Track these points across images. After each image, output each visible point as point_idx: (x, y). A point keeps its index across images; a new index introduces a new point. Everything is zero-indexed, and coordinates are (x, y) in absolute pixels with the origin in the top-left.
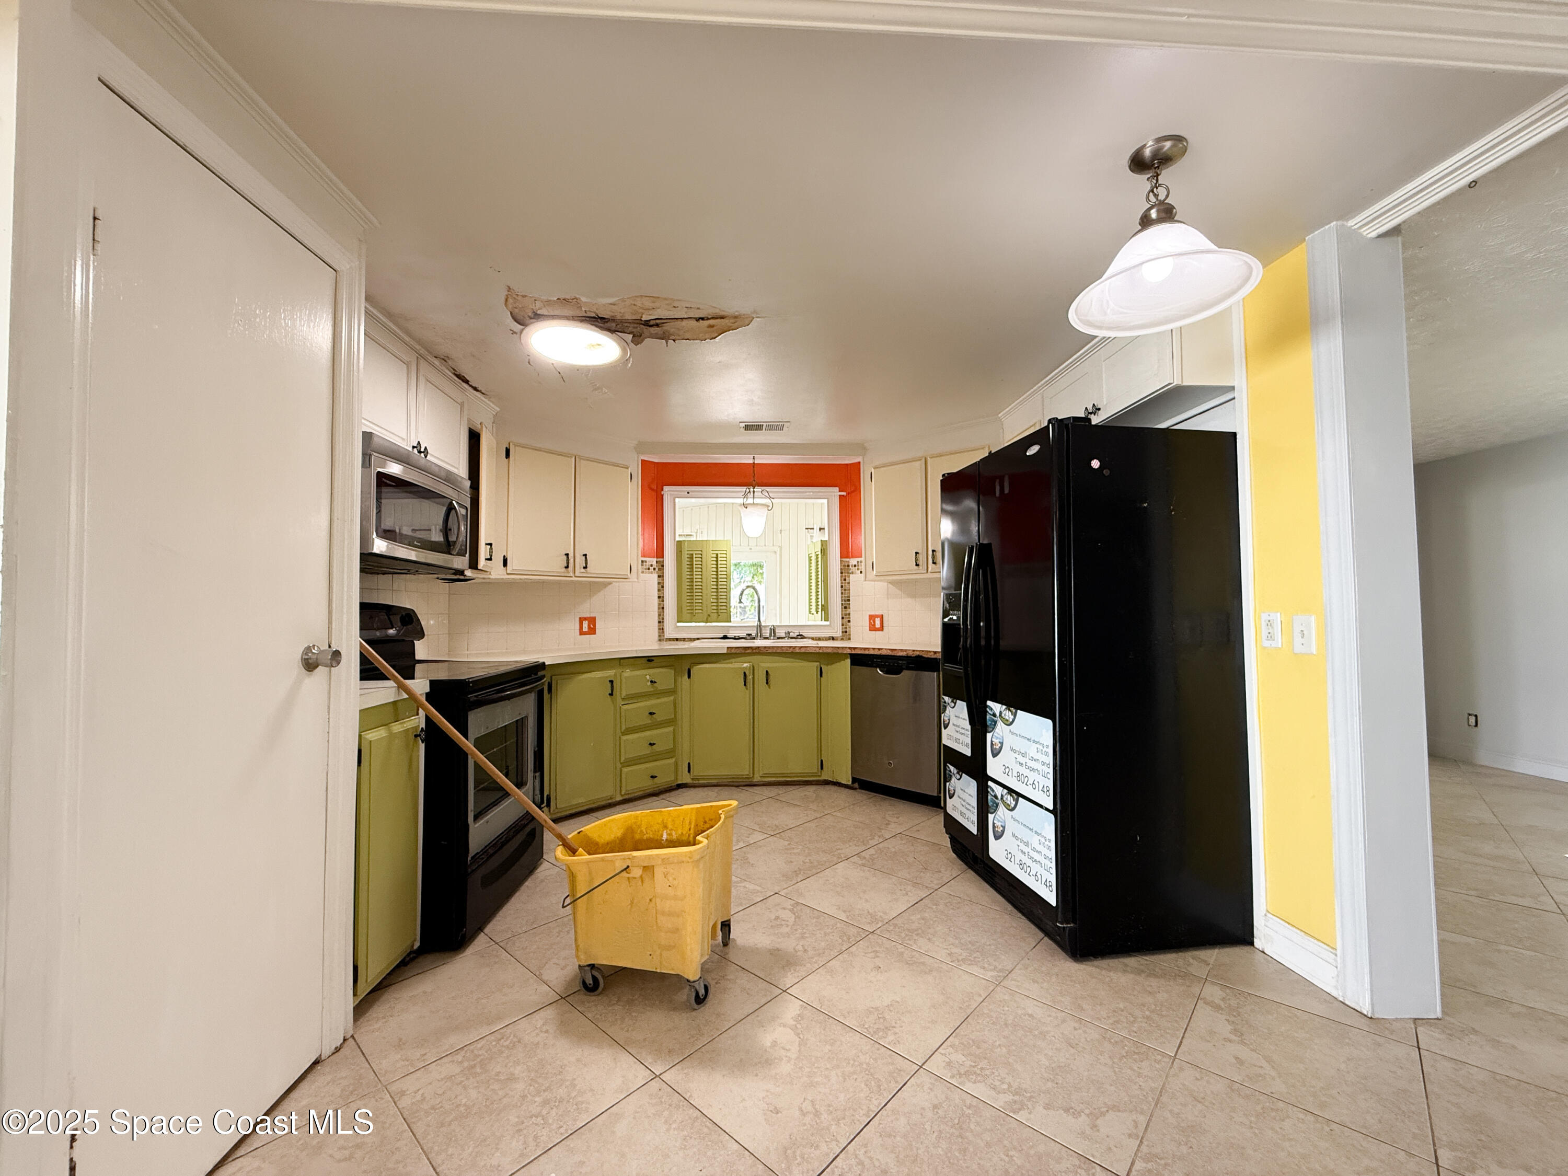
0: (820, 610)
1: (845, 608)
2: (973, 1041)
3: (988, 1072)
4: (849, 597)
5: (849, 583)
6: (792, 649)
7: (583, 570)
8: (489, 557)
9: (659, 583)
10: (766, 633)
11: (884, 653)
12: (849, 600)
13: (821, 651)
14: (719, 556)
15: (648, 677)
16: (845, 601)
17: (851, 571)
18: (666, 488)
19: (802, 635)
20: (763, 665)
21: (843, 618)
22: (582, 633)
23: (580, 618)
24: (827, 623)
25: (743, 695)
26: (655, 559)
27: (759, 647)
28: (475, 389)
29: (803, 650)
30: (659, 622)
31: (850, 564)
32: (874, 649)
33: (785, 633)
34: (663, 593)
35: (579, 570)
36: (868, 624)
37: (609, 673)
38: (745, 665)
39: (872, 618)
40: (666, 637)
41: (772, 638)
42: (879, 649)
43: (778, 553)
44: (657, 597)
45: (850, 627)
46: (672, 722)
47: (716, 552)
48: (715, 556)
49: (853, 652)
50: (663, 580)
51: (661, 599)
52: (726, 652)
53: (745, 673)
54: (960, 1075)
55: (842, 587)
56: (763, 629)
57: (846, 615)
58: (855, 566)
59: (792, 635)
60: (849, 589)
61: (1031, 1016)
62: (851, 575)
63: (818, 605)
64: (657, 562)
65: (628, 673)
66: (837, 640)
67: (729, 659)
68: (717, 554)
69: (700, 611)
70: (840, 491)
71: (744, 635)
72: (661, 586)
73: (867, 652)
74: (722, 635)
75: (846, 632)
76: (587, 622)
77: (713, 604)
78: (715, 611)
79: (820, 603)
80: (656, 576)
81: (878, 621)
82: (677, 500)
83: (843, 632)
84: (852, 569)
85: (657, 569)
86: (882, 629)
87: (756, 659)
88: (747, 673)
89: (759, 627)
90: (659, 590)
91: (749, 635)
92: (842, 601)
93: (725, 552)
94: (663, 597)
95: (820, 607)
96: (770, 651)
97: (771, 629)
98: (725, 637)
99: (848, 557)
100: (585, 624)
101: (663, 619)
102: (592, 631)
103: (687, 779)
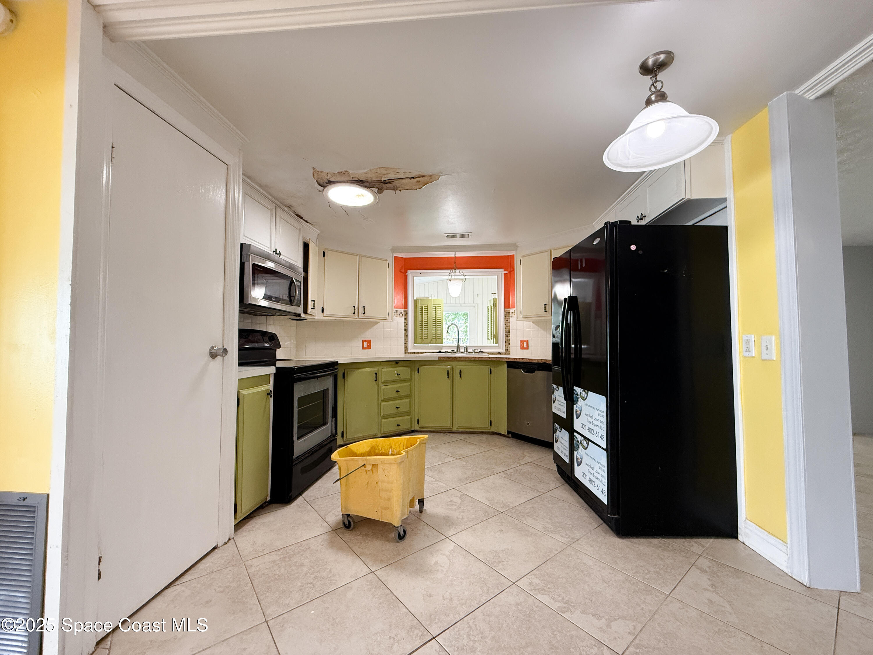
0: (493, 337)
1: (507, 336)
2: (547, 574)
3: (552, 591)
4: (509, 330)
5: (509, 322)
6: (474, 358)
7: (363, 315)
8: (313, 307)
9: (405, 322)
10: (462, 350)
11: (525, 361)
12: (509, 332)
13: (490, 360)
14: (437, 307)
15: (396, 372)
16: (507, 332)
17: (510, 316)
18: (409, 272)
19: (482, 351)
20: (458, 367)
21: (506, 342)
22: (363, 348)
23: (363, 341)
24: (497, 345)
25: (449, 382)
26: (403, 310)
27: (456, 357)
28: (306, 222)
29: (480, 359)
30: (405, 343)
31: (510, 312)
32: (519, 359)
33: (473, 350)
34: (407, 328)
35: (361, 315)
36: (520, 346)
37: (375, 369)
38: (448, 367)
39: (522, 342)
40: (408, 351)
41: (465, 352)
42: (522, 359)
43: (476, 307)
44: (404, 330)
45: (510, 347)
46: (409, 396)
47: (435, 306)
48: (435, 307)
49: (508, 360)
50: (407, 321)
51: (406, 331)
52: (438, 359)
53: (448, 371)
54: (535, 589)
55: (505, 324)
56: (461, 348)
57: (507, 340)
58: (513, 313)
59: (476, 351)
60: (509, 326)
61: (585, 564)
62: (511, 318)
63: (492, 335)
64: (404, 311)
65: (385, 369)
66: (502, 354)
67: (440, 363)
68: (436, 307)
69: (427, 338)
70: (504, 271)
71: (449, 351)
72: (406, 324)
73: (516, 361)
74: (438, 351)
75: (507, 350)
76: (366, 342)
77: (433, 334)
78: (434, 338)
79: (493, 334)
80: (403, 318)
81: (525, 344)
82: (415, 278)
83: (506, 350)
84: (511, 315)
85: (404, 315)
86: (527, 348)
87: (454, 363)
88: (449, 371)
89: (459, 347)
90: (405, 326)
91: (453, 351)
92: (505, 332)
93: (440, 306)
94: (407, 330)
95: (493, 336)
96: (462, 359)
97: (465, 348)
98: (440, 352)
99: (509, 308)
100: (365, 344)
101: (407, 341)
102: (369, 347)
103: (417, 427)
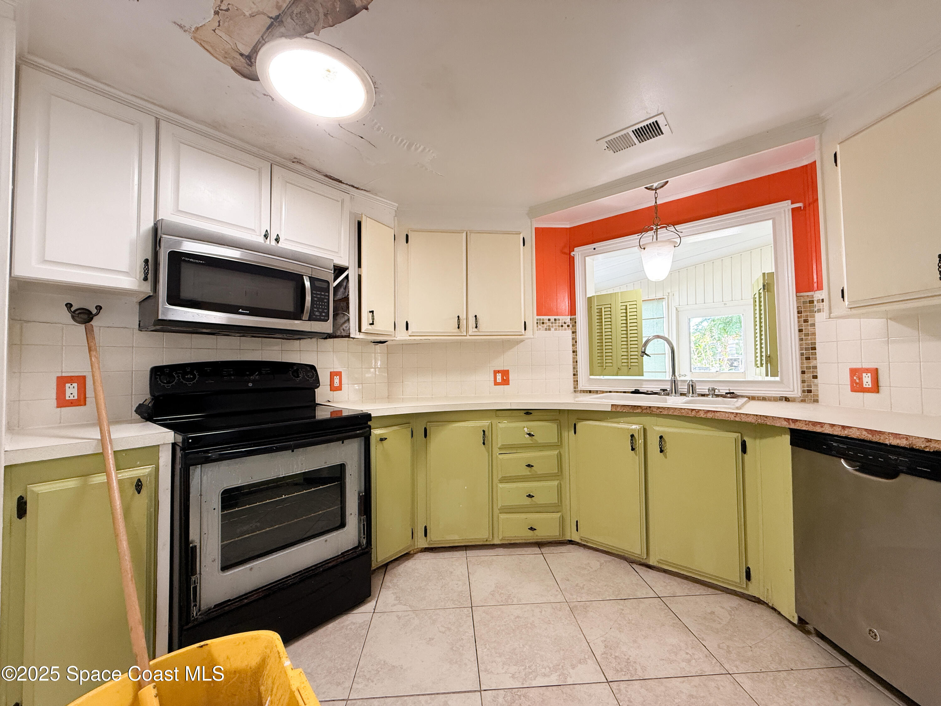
0: (764, 362)
1: (808, 359)
4: (815, 343)
5: (813, 325)
7: (476, 330)
8: (372, 322)
9: (573, 339)
10: (682, 389)
12: (814, 349)
14: (628, 307)
15: (526, 429)
16: (806, 349)
17: (816, 309)
18: (576, 249)
19: (733, 393)
20: (657, 428)
21: (803, 372)
22: (496, 383)
23: (494, 371)
24: (777, 379)
26: (569, 317)
27: (650, 407)
28: (357, 188)
30: (574, 375)
31: (815, 299)
33: (709, 390)
34: (576, 347)
35: (472, 330)
36: (848, 382)
37: (484, 423)
38: (634, 427)
39: (857, 371)
40: (579, 389)
41: (691, 394)
44: (572, 352)
45: (816, 385)
46: (559, 474)
47: (625, 304)
48: (624, 307)
49: (793, 426)
50: (576, 335)
51: (575, 353)
52: (610, 410)
53: (632, 436)
55: (800, 331)
56: (679, 384)
57: (808, 368)
58: (821, 300)
59: (717, 392)
60: (814, 334)
62: (817, 315)
63: (761, 356)
64: (571, 319)
65: (504, 424)
66: (793, 402)
68: (626, 306)
69: (611, 364)
70: (792, 203)
71: (657, 390)
72: (575, 342)
73: (818, 429)
74: (634, 389)
75: (810, 391)
76: (500, 374)
77: (623, 357)
78: (625, 364)
79: (764, 354)
80: (570, 332)
81: (868, 378)
82: (587, 258)
83: (804, 391)
84: (819, 305)
85: (571, 326)
87: (648, 421)
88: (636, 436)
89: (674, 382)
90: (573, 345)
91: (664, 390)
92: (801, 349)
93: (635, 303)
94: (576, 351)
95: (764, 358)
96: (665, 412)
97: (689, 385)
98: (636, 392)
99: (811, 289)
100: (499, 377)
101: (577, 371)
102: (506, 381)
103: (576, 538)
